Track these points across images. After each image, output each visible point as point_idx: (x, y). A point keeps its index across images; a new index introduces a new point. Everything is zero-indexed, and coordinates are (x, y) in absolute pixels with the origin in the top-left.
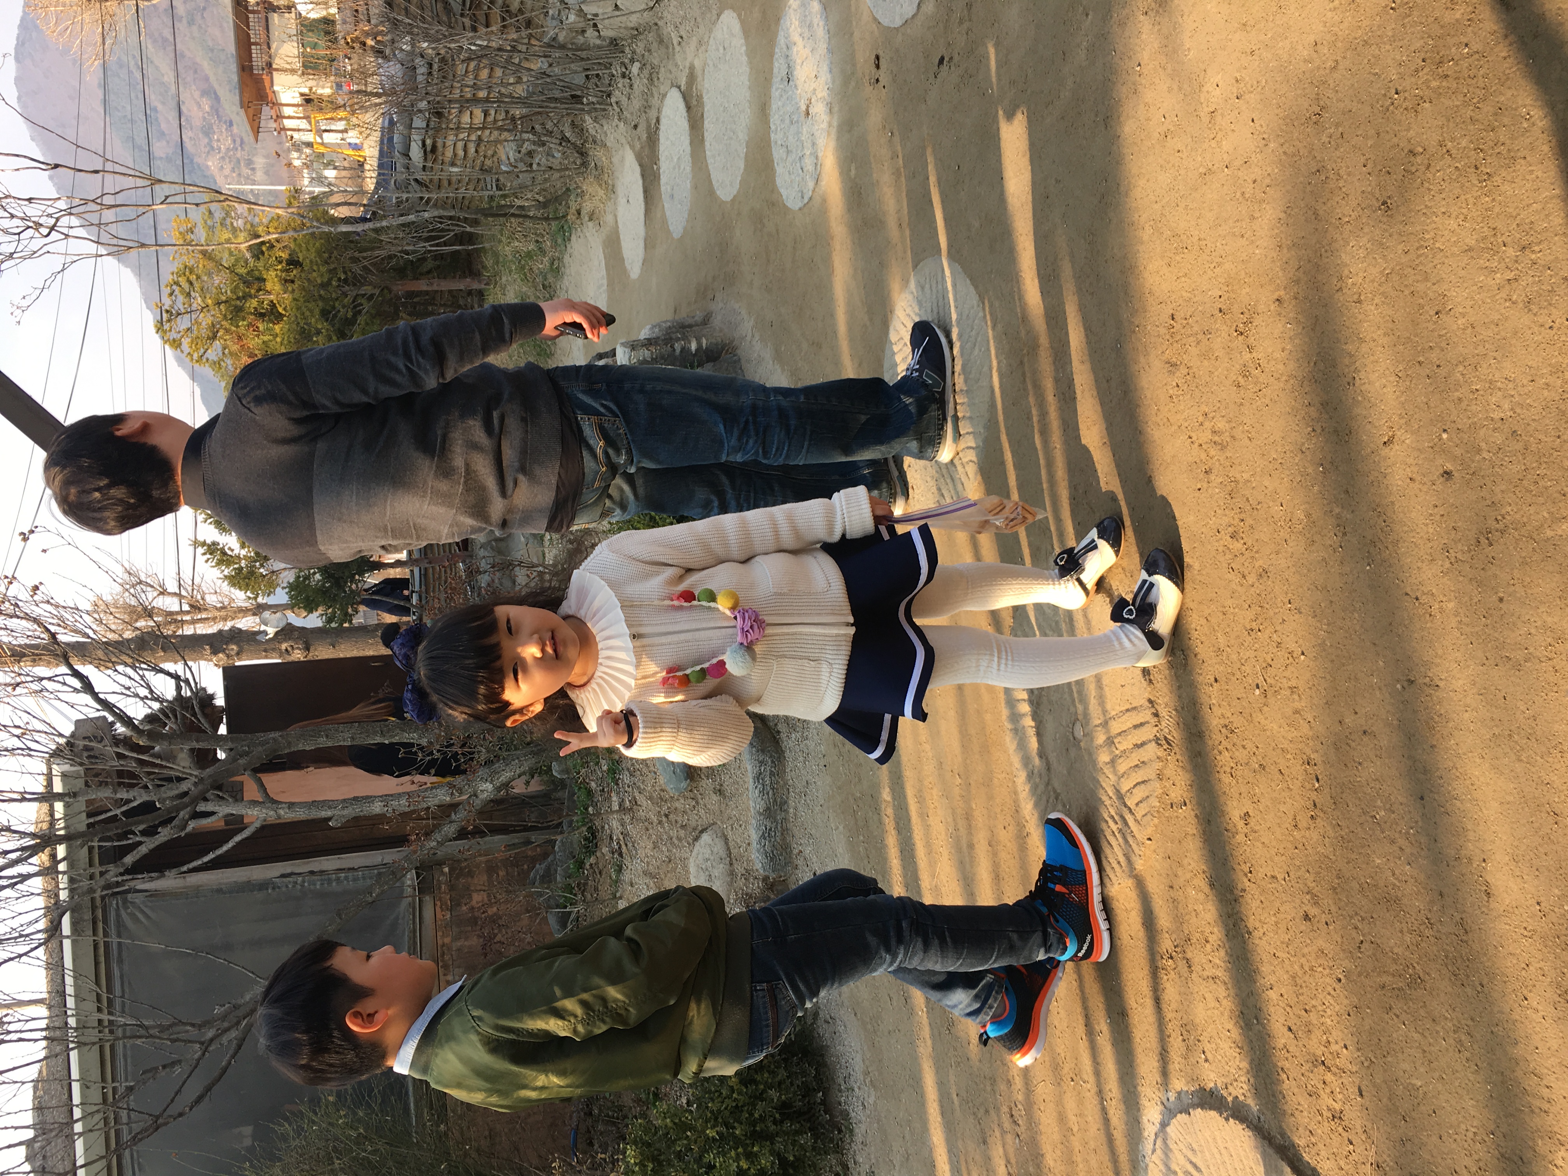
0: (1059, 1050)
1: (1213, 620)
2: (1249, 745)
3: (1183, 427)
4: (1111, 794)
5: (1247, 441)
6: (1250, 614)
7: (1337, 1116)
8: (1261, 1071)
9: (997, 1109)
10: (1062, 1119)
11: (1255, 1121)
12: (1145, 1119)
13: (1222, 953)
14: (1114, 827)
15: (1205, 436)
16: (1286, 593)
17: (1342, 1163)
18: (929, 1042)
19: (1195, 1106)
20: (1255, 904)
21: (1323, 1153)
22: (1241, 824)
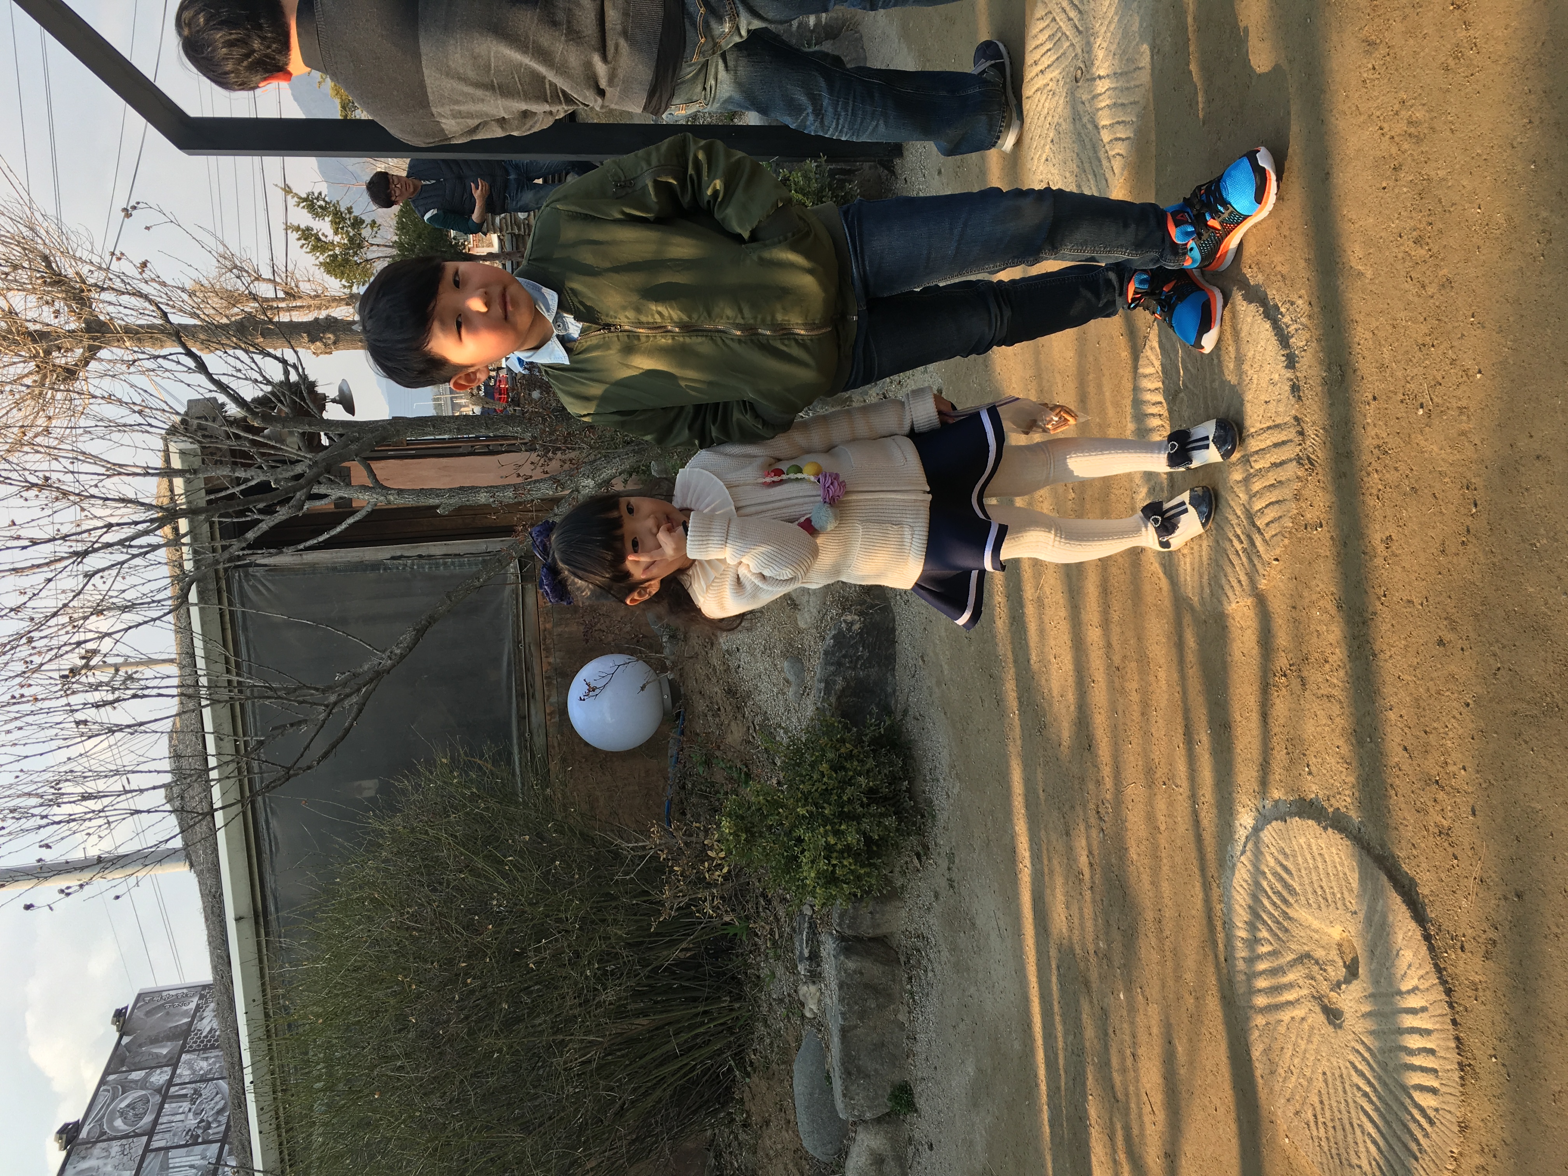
0: (1152, 756)
1: (1381, 334)
2: (1402, 466)
3: (1374, 117)
4: (1239, 513)
5: (1448, 133)
6: (1424, 328)
7: (1444, 833)
8: (1368, 786)
9: (1084, 807)
10: (1150, 818)
11: (1355, 832)
12: (1237, 823)
13: (1342, 673)
14: (1239, 547)
15: (1401, 127)
16: (1471, 306)
17: (1443, 876)
18: (1019, 742)
19: (1292, 815)
20: (1384, 627)
21: (1423, 865)
22: (1381, 548)
